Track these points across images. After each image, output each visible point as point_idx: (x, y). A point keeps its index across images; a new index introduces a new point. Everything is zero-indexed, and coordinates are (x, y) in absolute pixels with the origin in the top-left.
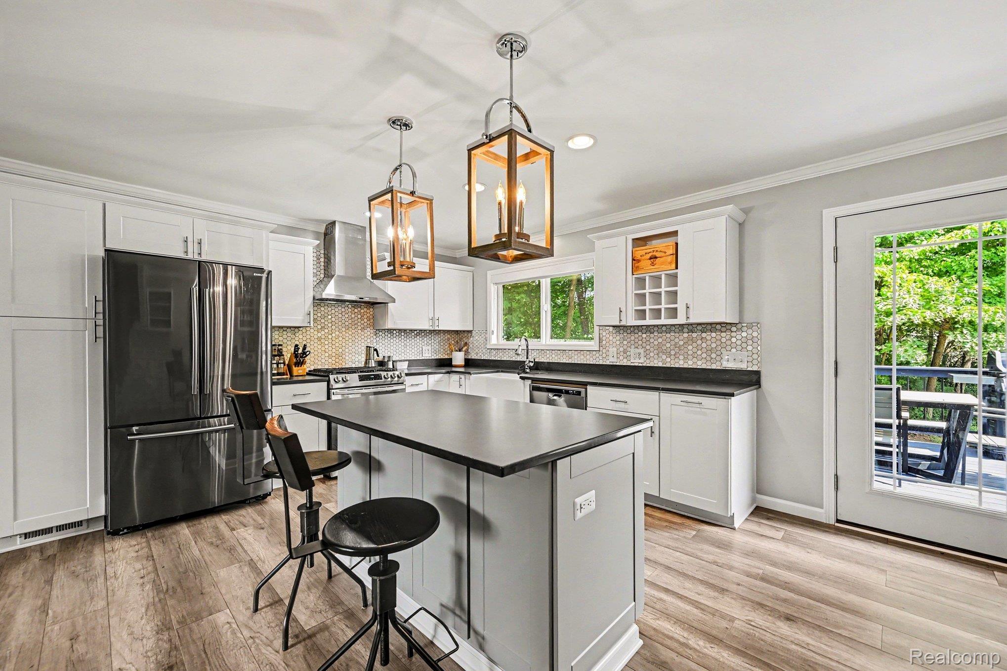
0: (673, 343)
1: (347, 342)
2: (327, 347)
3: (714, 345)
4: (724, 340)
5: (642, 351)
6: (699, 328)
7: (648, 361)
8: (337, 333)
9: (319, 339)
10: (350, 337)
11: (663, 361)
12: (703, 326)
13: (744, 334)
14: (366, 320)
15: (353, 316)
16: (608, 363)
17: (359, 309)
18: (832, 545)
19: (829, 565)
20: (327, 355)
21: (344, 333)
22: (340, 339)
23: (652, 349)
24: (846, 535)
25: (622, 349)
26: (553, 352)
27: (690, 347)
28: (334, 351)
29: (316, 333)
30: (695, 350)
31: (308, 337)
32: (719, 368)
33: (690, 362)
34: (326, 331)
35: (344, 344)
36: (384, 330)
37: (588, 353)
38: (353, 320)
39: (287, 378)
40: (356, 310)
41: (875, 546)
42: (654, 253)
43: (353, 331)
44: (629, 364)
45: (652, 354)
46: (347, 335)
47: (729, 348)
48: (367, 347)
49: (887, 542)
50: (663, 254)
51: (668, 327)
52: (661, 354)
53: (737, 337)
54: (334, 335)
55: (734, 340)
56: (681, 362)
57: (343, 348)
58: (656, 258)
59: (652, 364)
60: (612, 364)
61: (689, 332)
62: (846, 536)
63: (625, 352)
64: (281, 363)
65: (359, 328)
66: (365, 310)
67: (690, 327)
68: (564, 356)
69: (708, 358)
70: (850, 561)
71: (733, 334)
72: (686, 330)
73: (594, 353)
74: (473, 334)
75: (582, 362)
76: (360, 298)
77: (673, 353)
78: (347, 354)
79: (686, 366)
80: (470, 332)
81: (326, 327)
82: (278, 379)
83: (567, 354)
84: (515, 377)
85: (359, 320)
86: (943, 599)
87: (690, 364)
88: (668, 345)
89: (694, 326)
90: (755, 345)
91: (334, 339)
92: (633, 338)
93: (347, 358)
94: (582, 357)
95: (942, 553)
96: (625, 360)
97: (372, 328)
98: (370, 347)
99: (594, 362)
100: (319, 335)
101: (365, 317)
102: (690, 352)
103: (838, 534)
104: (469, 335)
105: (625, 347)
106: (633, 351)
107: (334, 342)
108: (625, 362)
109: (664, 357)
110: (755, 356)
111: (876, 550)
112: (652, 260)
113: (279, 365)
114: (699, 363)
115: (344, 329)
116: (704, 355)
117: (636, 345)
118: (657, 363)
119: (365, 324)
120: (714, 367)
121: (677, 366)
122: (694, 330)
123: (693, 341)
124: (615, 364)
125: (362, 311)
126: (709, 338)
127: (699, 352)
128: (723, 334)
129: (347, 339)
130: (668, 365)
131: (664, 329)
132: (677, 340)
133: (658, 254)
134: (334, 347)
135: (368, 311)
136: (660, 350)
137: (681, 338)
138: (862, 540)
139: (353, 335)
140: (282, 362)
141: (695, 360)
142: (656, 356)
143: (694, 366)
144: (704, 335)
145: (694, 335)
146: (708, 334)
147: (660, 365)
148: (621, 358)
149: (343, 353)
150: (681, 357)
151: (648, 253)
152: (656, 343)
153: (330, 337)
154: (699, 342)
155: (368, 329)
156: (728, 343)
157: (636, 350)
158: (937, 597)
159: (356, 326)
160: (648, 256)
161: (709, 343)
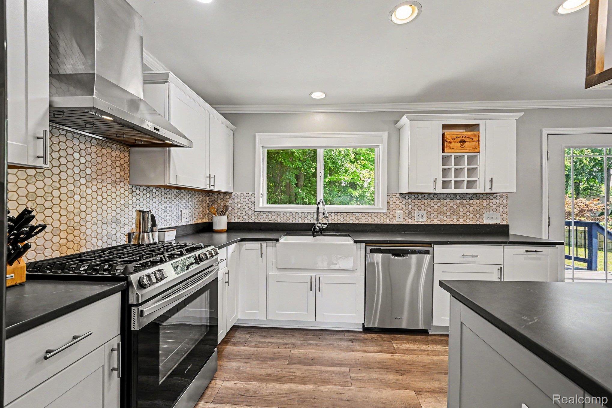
0: (448, 207)
1: (89, 204)
3: (478, 208)
4: (485, 205)
5: (425, 213)
6: (468, 196)
7: (429, 220)
8: (71, 187)
10: (95, 195)
11: (442, 220)
12: (471, 195)
13: (498, 201)
14: (118, 170)
15: (99, 160)
16: (395, 222)
17: (109, 150)
21: (83, 188)
22: (77, 197)
23: (432, 212)
25: (407, 211)
26: (339, 214)
27: (461, 210)
28: (64, 219)
30: (465, 212)
32: (482, 224)
33: (461, 220)
35: (83, 208)
36: (143, 186)
37: (376, 215)
38: (99, 166)
40: (104, 151)
42: (463, 138)
43: (100, 186)
44: (413, 223)
45: (432, 215)
46: (89, 191)
47: (488, 210)
48: (140, 211)
50: (470, 140)
51: (445, 195)
52: (439, 215)
53: (494, 203)
54: (64, 190)
55: (491, 205)
56: (455, 221)
57: (83, 215)
58: (465, 142)
59: (432, 223)
60: (398, 223)
61: (460, 199)
63: (410, 213)
65: (109, 181)
66: (118, 152)
67: (462, 196)
68: (351, 218)
69: (474, 217)
71: (491, 201)
72: (458, 197)
73: (382, 215)
74: (233, 197)
75: (370, 222)
76: (155, 129)
77: (448, 214)
78: (89, 225)
79: (458, 223)
80: (230, 194)
83: (354, 216)
84: (348, 241)
85: (109, 168)
87: (462, 222)
88: (445, 208)
89: (464, 195)
90: (505, 208)
91: (64, 197)
92: (416, 203)
93: (89, 232)
94: (370, 218)
96: (410, 220)
97: (126, 182)
98: (144, 212)
99: (382, 222)
101: (118, 164)
102: (461, 214)
104: (228, 197)
105: (410, 210)
106: (417, 213)
107: (63, 204)
108: (410, 222)
109: (442, 217)
110: (505, 215)
112: (462, 143)
114: (468, 221)
115: (83, 181)
116: (471, 215)
117: (420, 208)
118: (436, 221)
119: (118, 176)
120: (478, 223)
121: (452, 223)
122: (464, 198)
123: (464, 205)
124: (401, 223)
125: (114, 154)
126: (475, 203)
127: (468, 213)
128: (485, 201)
129: (89, 198)
130: (445, 223)
131: (442, 196)
132: (452, 205)
133: (467, 140)
134: (63, 212)
135: (122, 156)
136: (439, 212)
137: (455, 203)
139: (100, 192)
141: (465, 218)
142: (435, 217)
143: (465, 223)
144: (471, 201)
145: (464, 201)
146: (474, 200)
147: (439, 223)
148: (407, 218)
149: (82, 223)
150: (455, 217)
151: (459, 138)
152: (436, 206)
153: (56, 193)
154: (468, 206)
155: (122, 184)
156: (488, 206)
157: (419, 212)
159: (104, 177)
160: (459, 140)
161: (475, 207)
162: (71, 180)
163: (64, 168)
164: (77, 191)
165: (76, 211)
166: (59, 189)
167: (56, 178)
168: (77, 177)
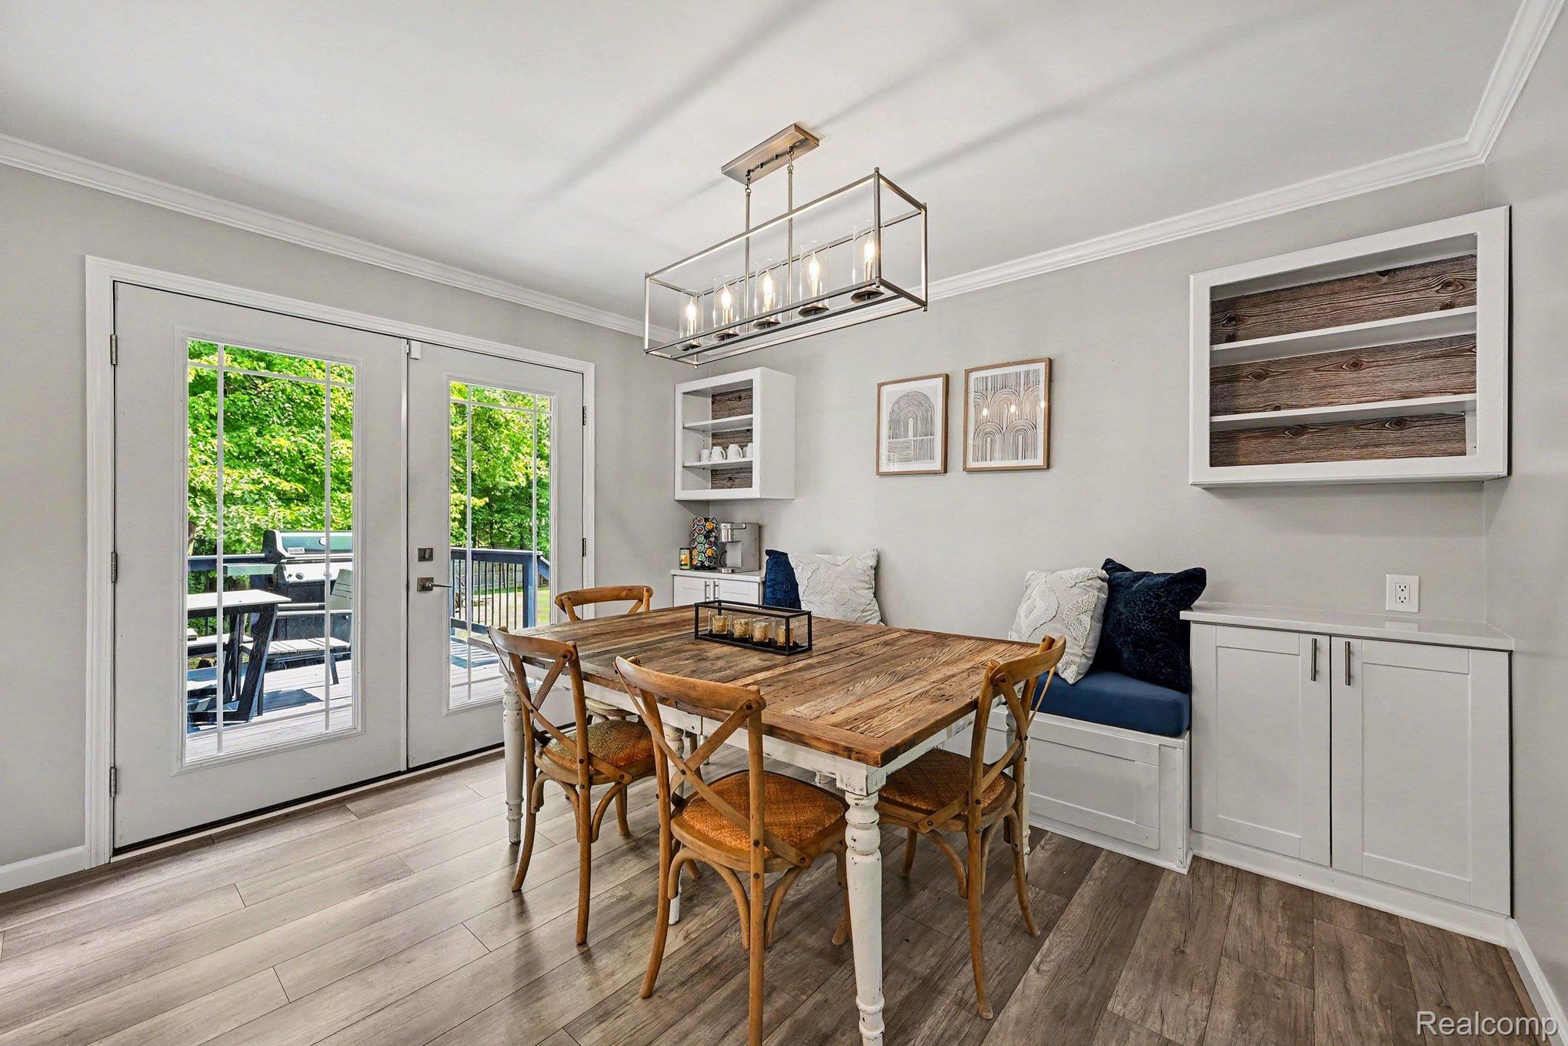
18: (126, 900)
19: (139, 938)
24: (142, 867)
41: (198, 857)
49: (210, 842)
62: (143, 870)
70: (173, 907)
86: (319, 874)
95: (287, 815)
103: (124, 876)
111: (202, 862)
138: (168, 862)
158: (312, 876)
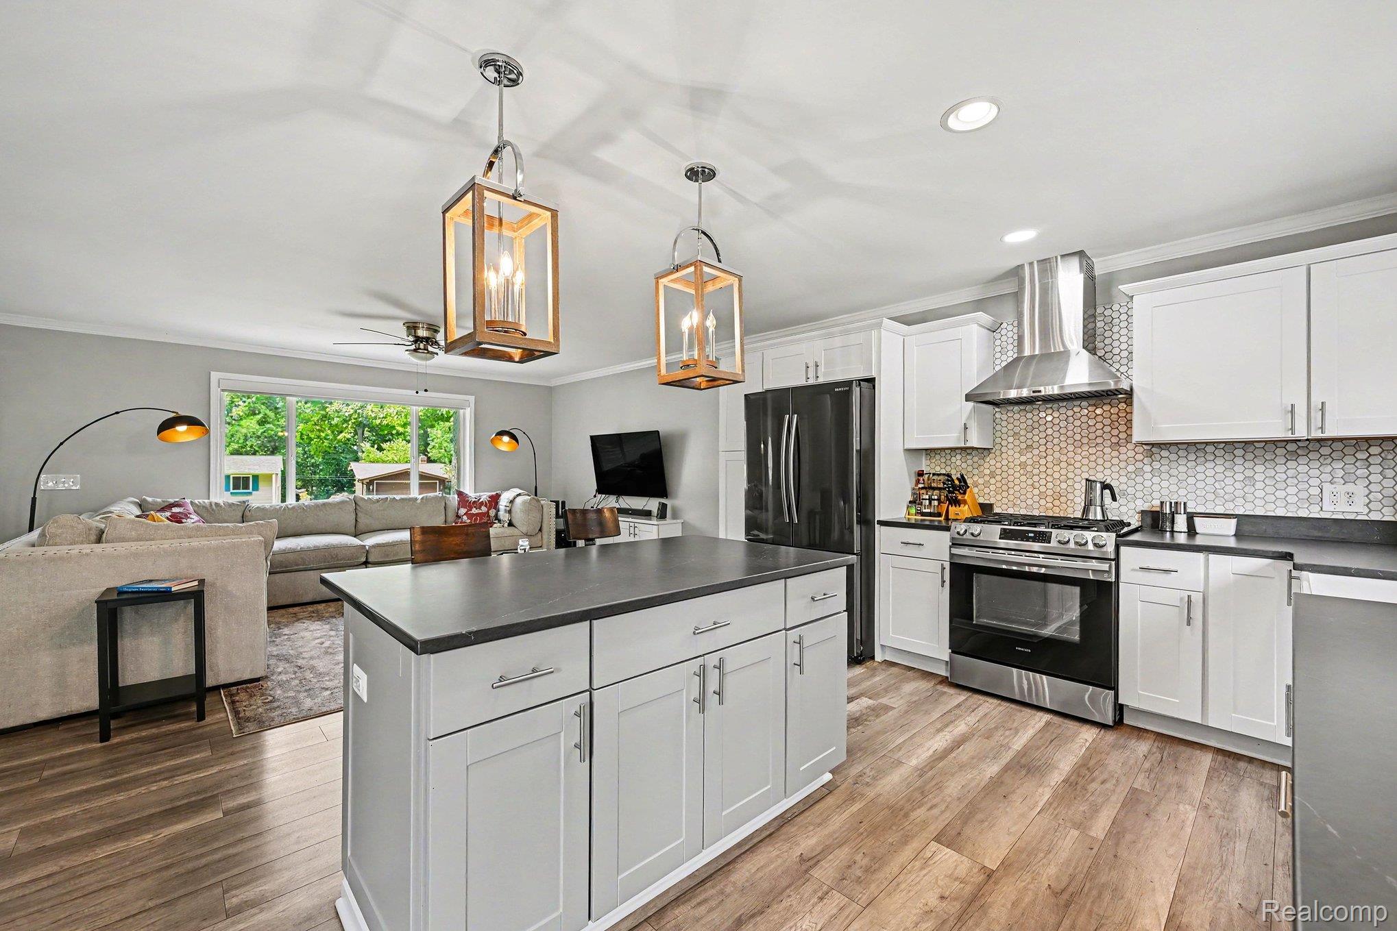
1: (1078, 471)
2: (1036, 478)
8: (1057, 455)
9: (1023, 465)
10: (1085, 461)
14: (1123, 428)
15: (1092, 422)
17: (1107, 408)
20: (1036, 492)
21: (1071, 454)
22: (1064, 465)
28: (1050, 485)
29: (1017, 455)
31: (1005, 462)
34: (1036, 452)
35: (1071, 475)
38: (1091, 430)
39: (940, 521)
40: (1099, 411)
43: (1093, 451)
46: (1078, 458)
54: (1050, 458)
57: (1070, 482)
64: (934, 500)
65: (1107, 444)
66: (1122, 407)
76: (1034, 392)
81: (1034, 445)
82: (931, 521)
85: (1107, 429)
91: (1050, 465)
93: (1077, 500)
100: (1023, 459)
107: (1049, 472)
113: (933, 501)
115: (1071, 448)
125: (1114, 411)
129: (1078, 465)
134: (1049, 479)
139: (1092, 458)
140: (936, 497)
149: (1070, 491)
153: (1043, 462)
155: (1131, 446)
159: (1099, 440)
162: (1057, 448)
163: (1050, 438)
164: (1064, 458)
165: (1063, 478)
166: (1045, 457)
167: (1043, 448)
168: (1063, 445)
